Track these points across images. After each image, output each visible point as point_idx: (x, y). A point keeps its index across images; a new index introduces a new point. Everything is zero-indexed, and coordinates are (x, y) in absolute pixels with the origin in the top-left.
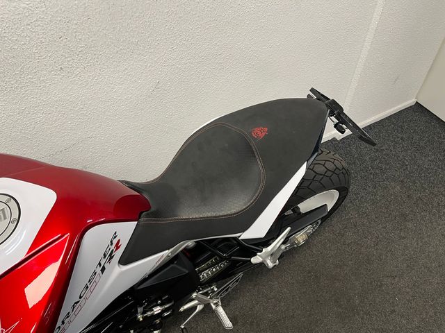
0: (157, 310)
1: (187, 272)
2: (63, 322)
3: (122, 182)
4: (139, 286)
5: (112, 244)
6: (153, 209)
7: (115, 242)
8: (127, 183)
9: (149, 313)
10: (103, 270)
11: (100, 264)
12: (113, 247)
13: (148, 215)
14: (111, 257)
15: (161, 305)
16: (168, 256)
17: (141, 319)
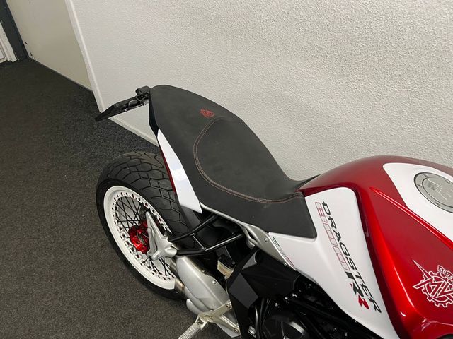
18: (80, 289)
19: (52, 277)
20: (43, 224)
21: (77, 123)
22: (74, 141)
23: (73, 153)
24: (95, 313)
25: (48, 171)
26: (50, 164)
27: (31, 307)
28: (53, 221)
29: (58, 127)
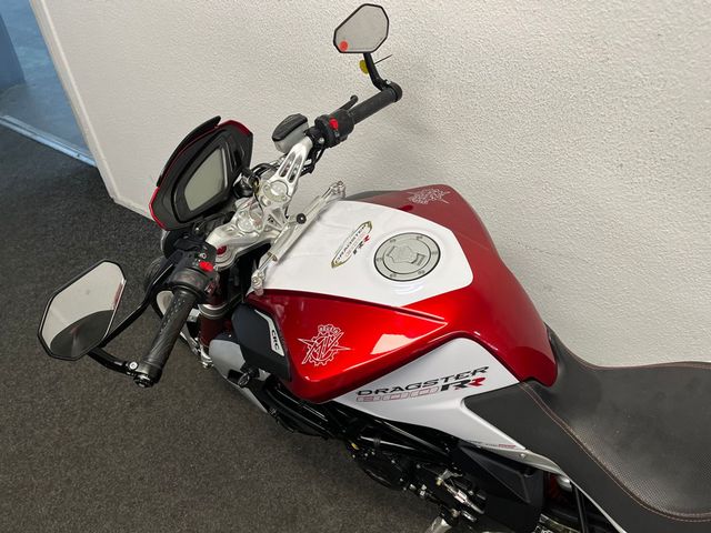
0: (461, 497)
1: (528, 501)
2: (377, 392)
3: (549, 330)
4: (465, 447)
5: (474, 374)
6: (551, 390)
7: (478, 375)
8: (554, 336)
9: (451, 489)
10: (445, 388)
11: (447, 379)
12: (472, 378)
13: (537, 389)
14: (462, 385)
15: (470, 498)
16: (519, 454)
17: (439, 483)
18: (105, 472)
19: (60, 458)
20: (37, 379)
21: (76, 218)
22: (73, 245)
23: (73, 266)
24: (130, 505)
25: (36, 296)
26: (40, 285)
27: (31, 506)
28: (53, 374)
29: (46, 226)
